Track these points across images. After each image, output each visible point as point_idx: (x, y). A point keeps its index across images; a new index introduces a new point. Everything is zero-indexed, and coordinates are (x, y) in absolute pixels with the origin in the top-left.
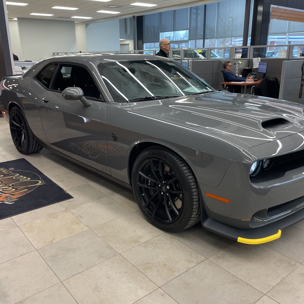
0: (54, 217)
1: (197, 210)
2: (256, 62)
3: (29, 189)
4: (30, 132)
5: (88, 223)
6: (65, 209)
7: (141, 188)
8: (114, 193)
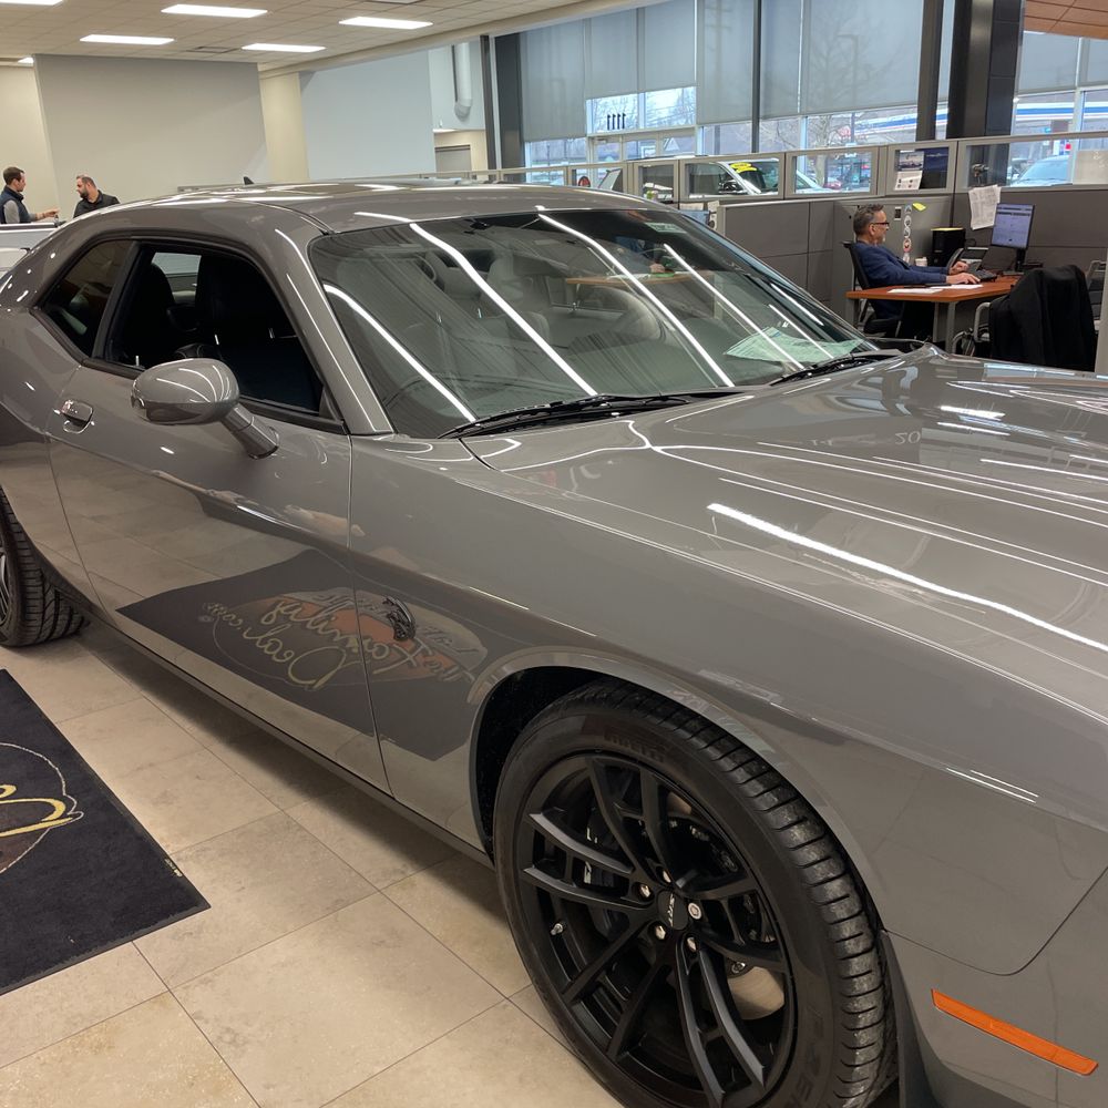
7: (543, 895)
8: (410, 872)
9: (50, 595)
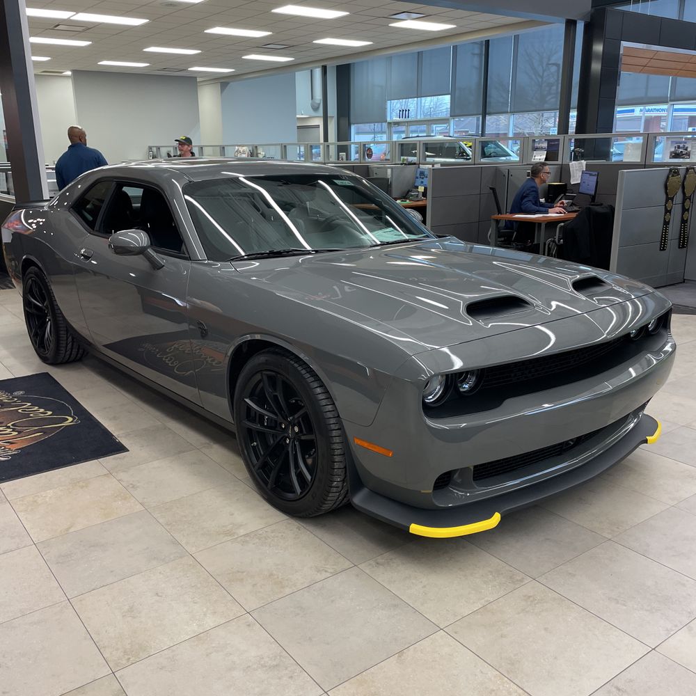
0: (82, 487)
1: (342, 472)
2: (577, 171)
3: (45, 432)
4: (61, 319)
5: (144, 498)
6: (106, 472)
7: (250, 431)
8: (212, 444)
9: (70, 339)
